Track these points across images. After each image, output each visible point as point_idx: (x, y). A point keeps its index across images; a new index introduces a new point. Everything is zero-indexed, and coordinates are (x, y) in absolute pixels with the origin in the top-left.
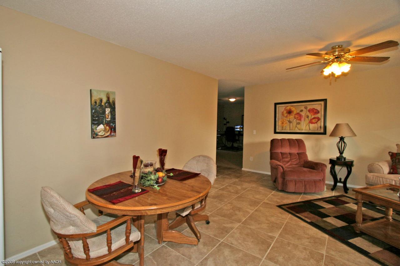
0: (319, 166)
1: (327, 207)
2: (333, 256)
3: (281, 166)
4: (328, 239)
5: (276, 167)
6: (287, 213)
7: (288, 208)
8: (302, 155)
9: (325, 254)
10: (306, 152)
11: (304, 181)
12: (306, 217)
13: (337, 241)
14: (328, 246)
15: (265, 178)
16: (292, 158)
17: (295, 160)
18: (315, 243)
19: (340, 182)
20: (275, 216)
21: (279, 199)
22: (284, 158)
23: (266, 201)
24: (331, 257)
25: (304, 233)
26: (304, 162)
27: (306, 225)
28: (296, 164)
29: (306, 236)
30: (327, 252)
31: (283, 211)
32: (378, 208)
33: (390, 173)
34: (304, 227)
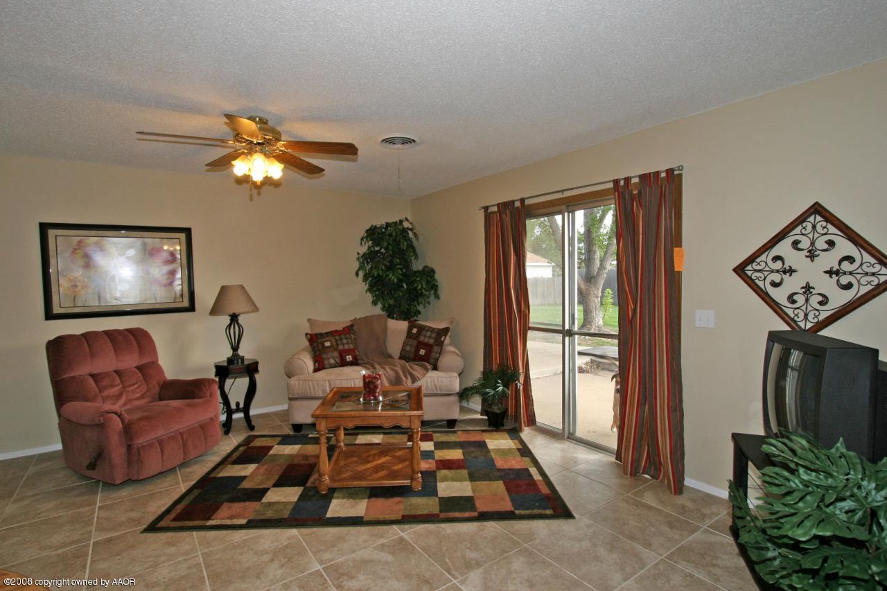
0: (204, 386)
1: (248, 474)
2: (333, 563)
3: (113, 413)
4: (301, 535)
5: (102, 419)
6: (185, 534)
7: (175, 520)
8: (149, 369)
9: (320, 568)
10: (157, 361)
11: (180, 433)
12: (230, 518)
13: (315, 529)
14: (312, 550)
15: (31, 470)
16: (128, 383)
17: (138, 385)
18: (289, 560)
19: (238, 410)
20: (164, 562)
21: (132, 510)
22: (105, 388)
23: (97, 537)
24: (331, 565)
25: (256, 553)
26: (159, 385)
27: (246, 535)
28: (141, 397)
29: (266, 558)
30: (321, 563)
31: (169, 534)
32: (311, 438)
33: (316, 370)
34: (244, 541)
